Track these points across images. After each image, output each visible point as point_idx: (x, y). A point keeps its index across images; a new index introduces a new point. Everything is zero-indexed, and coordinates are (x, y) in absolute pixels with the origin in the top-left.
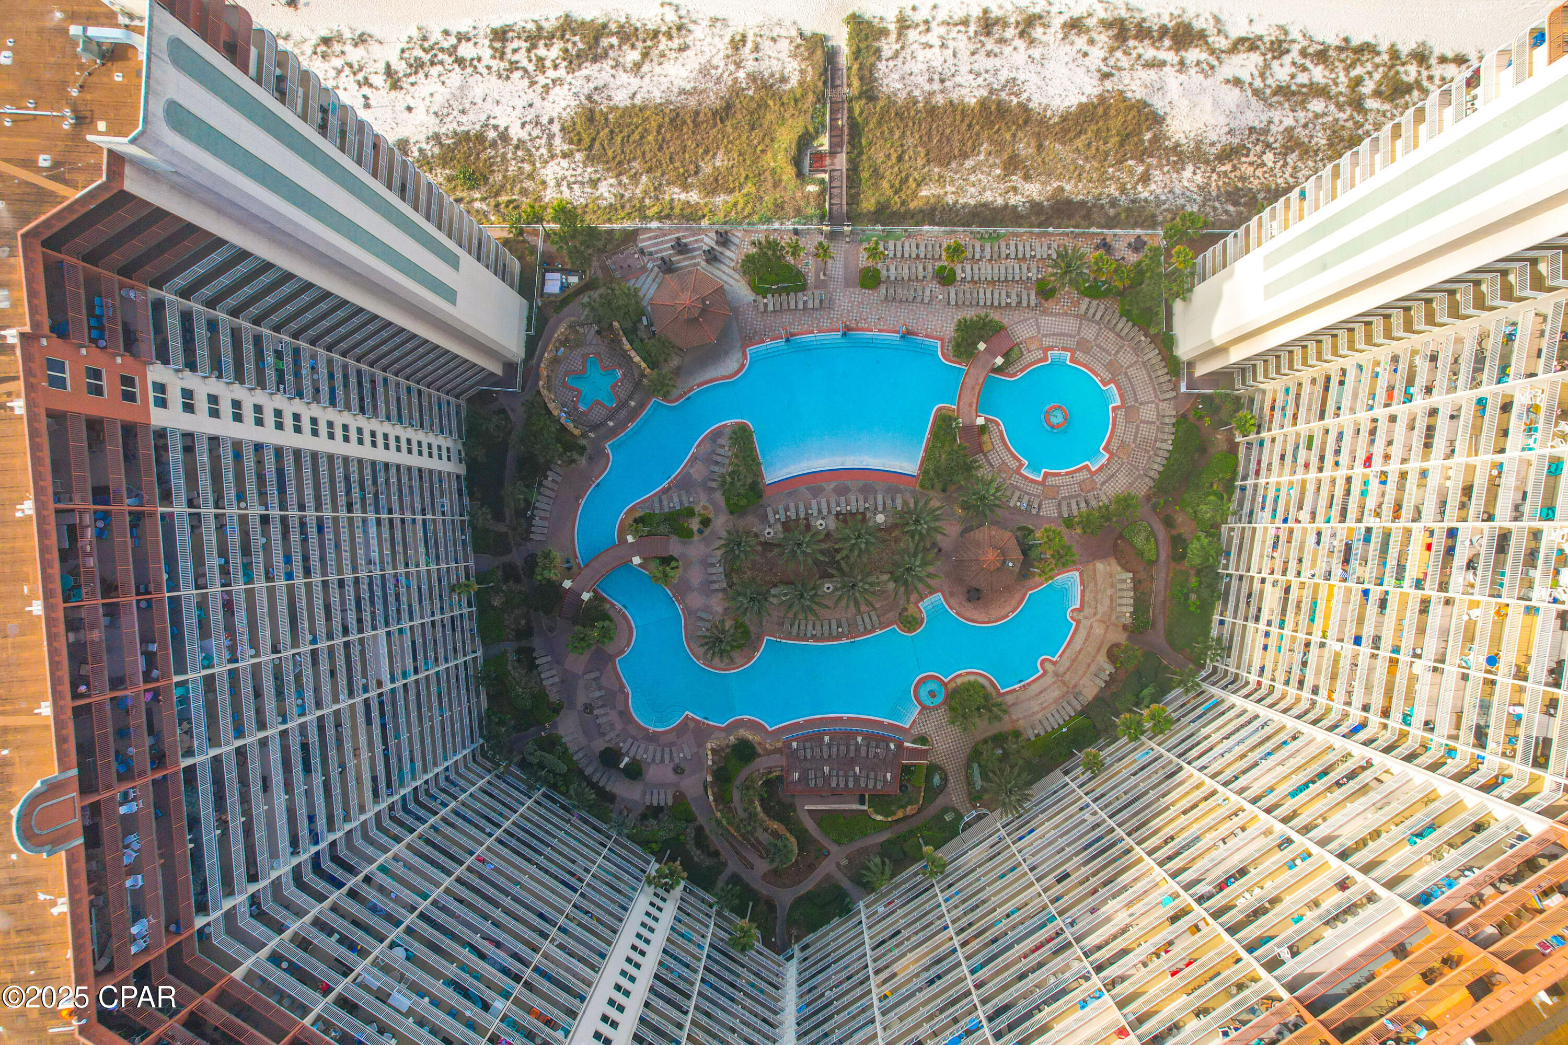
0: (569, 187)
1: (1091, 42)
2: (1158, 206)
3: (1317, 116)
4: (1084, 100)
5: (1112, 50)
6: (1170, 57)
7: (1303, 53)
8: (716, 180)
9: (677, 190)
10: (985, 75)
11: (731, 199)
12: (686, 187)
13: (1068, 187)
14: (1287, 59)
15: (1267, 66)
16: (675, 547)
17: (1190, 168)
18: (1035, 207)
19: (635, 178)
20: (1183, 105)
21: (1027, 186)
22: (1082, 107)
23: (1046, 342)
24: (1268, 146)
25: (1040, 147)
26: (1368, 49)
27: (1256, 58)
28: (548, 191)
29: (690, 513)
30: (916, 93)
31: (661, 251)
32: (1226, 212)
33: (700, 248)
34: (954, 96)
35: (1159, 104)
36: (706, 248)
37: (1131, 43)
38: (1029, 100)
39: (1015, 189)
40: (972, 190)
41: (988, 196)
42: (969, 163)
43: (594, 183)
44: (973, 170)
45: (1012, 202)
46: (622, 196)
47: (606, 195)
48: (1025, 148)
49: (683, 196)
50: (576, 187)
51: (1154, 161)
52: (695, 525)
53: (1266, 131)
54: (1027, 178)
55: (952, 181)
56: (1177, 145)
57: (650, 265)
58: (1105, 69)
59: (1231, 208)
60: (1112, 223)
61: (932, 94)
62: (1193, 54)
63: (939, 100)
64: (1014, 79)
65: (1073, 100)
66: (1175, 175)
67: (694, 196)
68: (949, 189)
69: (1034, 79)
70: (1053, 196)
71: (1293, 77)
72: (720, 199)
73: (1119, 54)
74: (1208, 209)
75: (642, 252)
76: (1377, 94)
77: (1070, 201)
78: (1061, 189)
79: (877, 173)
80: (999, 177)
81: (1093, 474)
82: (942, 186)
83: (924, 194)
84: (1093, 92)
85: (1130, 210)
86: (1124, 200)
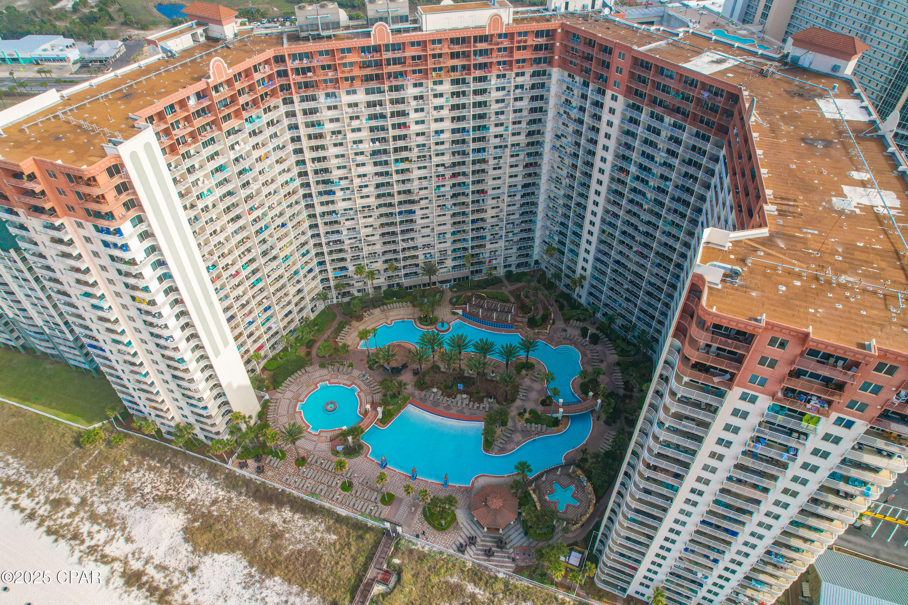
1: (185, 597)
2: (219, 484)
3: (107, 503)
4: (216, 555)
5: (177, 587)
6: (150, 570)
7: (83, 542)
8: (452, 593)
9: (480, 597)
10: (259, 597)
11: (449, 578)
12: (473, 596)
13: (257, 513)
14: (93, 543)
15: (106, 543)
16: (540, 409)
17: (189, 499)
18: (280, 506)
20: (166, 535)
21: (277, 521)
22: (219, 552)
23: (316, 438)
24: (143, 496)
25: (256, 541)
26: (49, 532)
27: (108, 550)
29: (527, 421)
30: (306, 598)
31: (502, 557)
32: (190, 468)
33: (477, 550)
34: (286, 586)
35: (179, 538)
36: (473, 547)
37: (163, 587)
38: (245, 567)
39: (284, 522)
40: (307, 530)
41: (300, 523)
42: (300, 546)
44: (300, 542)
45: (290, 514)
48: (265, 543)
49: (477, 591)
51: (204, 510)
52: (527, 415)
53: (138, 504)
54: (274, 526)
55: (314, 540)
56: (185, 513)
57: (511, 551)
58: (190, 575)
59: (186, 469)
60: (248, 483)
61: (298, 594)
62: (136, 565)
63: (295, 589)
64: (244, 588)
65: (222, 558)
66: (199, 498)
67: (470, 588)
68: (319, 535)
69: (233, 583)
70: (267, 510)
71: (99, 532)
72: (454, 580)
73: (176, 583)
74: (197, 472)
75: (514, 560)
76: (69, 504)
77: (261, 504)
78: (260, 513)
79: (354, 559)
80: (288, 532)
81: (329, 380)
82: (322, 539)
83: (334, 537)
84: (207, 560)
85: (234, 488)
86: (233, 495)
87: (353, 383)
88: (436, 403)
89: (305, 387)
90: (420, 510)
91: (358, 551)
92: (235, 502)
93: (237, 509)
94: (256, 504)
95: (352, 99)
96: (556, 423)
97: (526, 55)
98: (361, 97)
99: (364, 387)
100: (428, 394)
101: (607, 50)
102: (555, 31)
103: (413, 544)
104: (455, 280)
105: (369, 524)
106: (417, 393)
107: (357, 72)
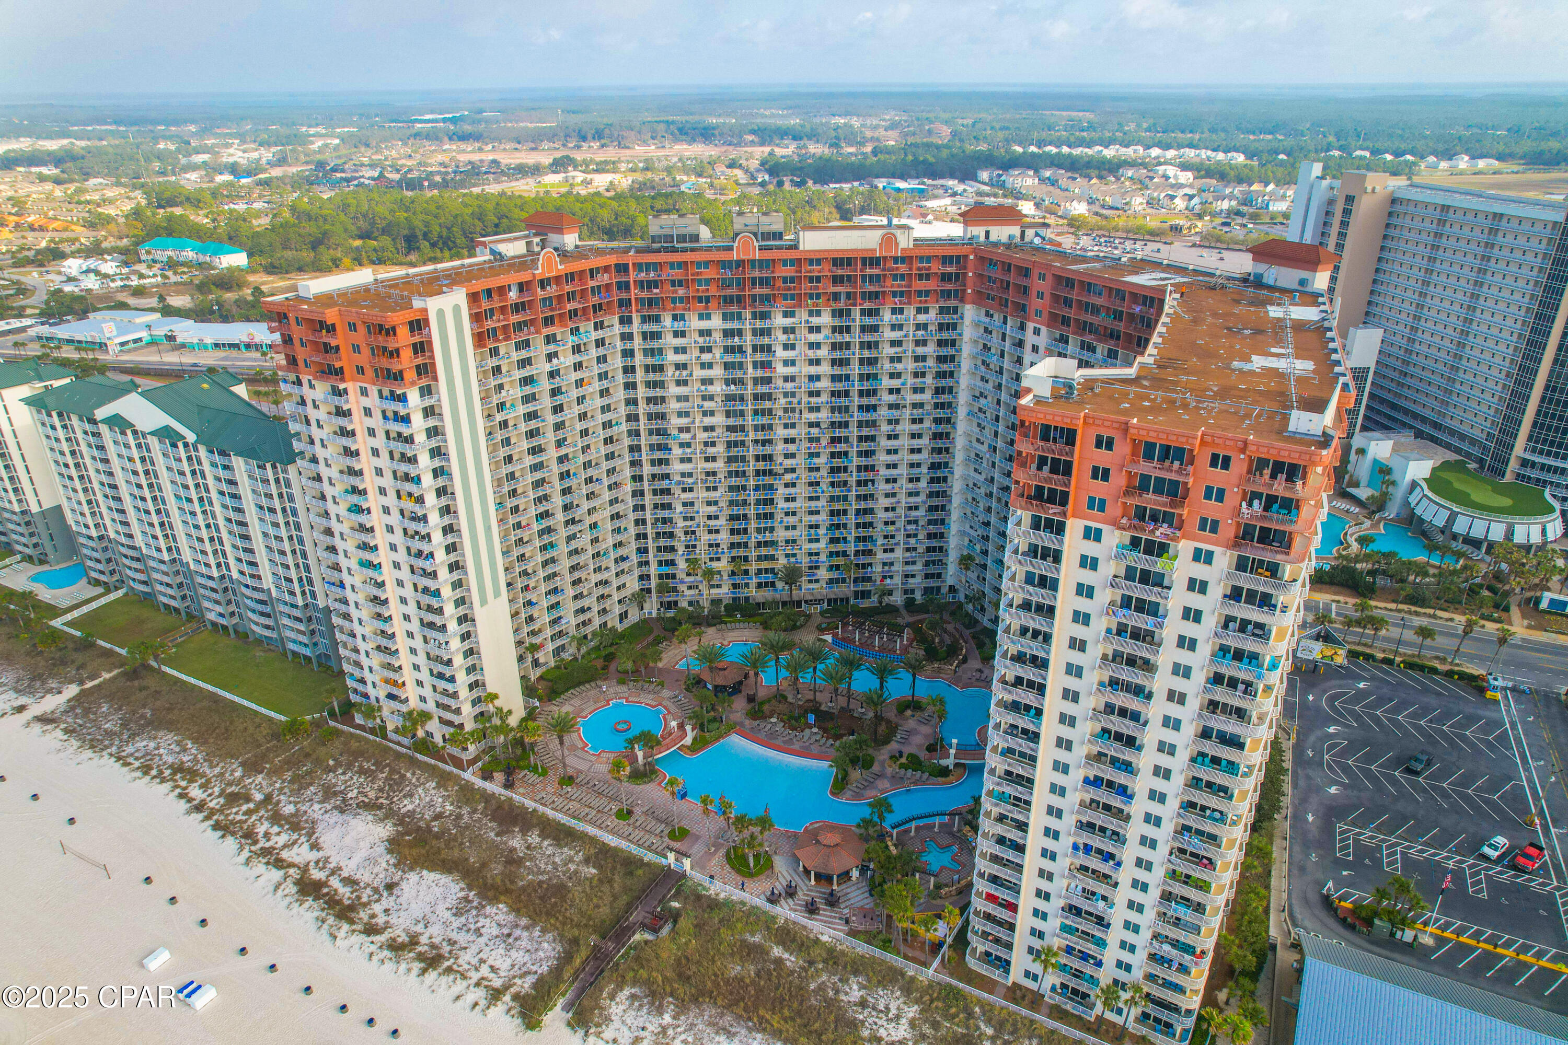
0: (887, 1009)
1: (373, 916)
2: (449, 797)
3: (296, 803)
4: (425, 872)
5: (365, 905)
6: (335, 882)
7: (256, 842)
8: (748, 954)
9: (788, 964)
10: (472, 927)
11: (746, 936)
12: (779, 962)
13: (492, 834)
14: (268, 845)
15: (285, 846)
16: (923, 755)
17: (403, 811)
18: (526, 829)
19: (821, 988)
20: (364, 845)
21: (518, 846)
22: (431, 870)
24: (344, 800)
25: (484, 865)
26: (216, 827)
27: (285, 854)
28: (911, 1015)
29: (902, 766)
30: (537, 933)
31: (831, 917)
32: (414, 774)
33: (795, 904)
34: (511, 917)
35: (381, 849)
36: (790, 901)
37: (347, 902)
38: (462, 889)
39: (528, 848)
40: (557, 859)
41: (550, 851)
42: (543, 878)
43: (863, 1004)
44: (544, 872)
45: (538, 839)
46: (841, 980)
47: (855, 987)
48: (496, 869)
49: (786, 956)
50: (881, 1007)
51: (422, 824)
52: (903, 760)
53: (336, 808)
54: (513, 850)
55: (565, 873)
56: (395, 825)
57: (846, 911)
58: (385, 894)
59: (409, 775)
60: (487, 798)
61: (526, 928)
62: (317, 874)
63: (524, 921)
64: (455, 915)
65: (432, 877)
66: (418, 810)
67: (777, 951)
68: (572, 867)
69: (441, 909)
70: (507, 832)
71: (278, 834)
72: (757, 939)
73: (365, 899)
74: (422, 780)
75: (847, 922)
76: (248, 799)
77: (500, 824)
78: (497, 835)
79: (615, 897)
80: (531, 860)
81: (627, 698)
82: (576, 872)
83: (594, 871)
84: (413, 877)
85: (468, 802)
86: (465, 811)
87: (660, 704)
88: (772, 735)
89: (591, 702)
90: (722, 852)
91: (626, 890)
92: (466, 818)
93: (467, 827)
94: (493, 824)
95: (704, 325)
96: (944, 772)
97: (931, 285)
98: (716, 322)
99: (673, 708)
100: (762, 725)
101: (1025, 272)
102: (966, 257)
103: (704, 888)
104: (829, 601)
105: (646, 859)
106: (747, 722)
107: (713, 291)
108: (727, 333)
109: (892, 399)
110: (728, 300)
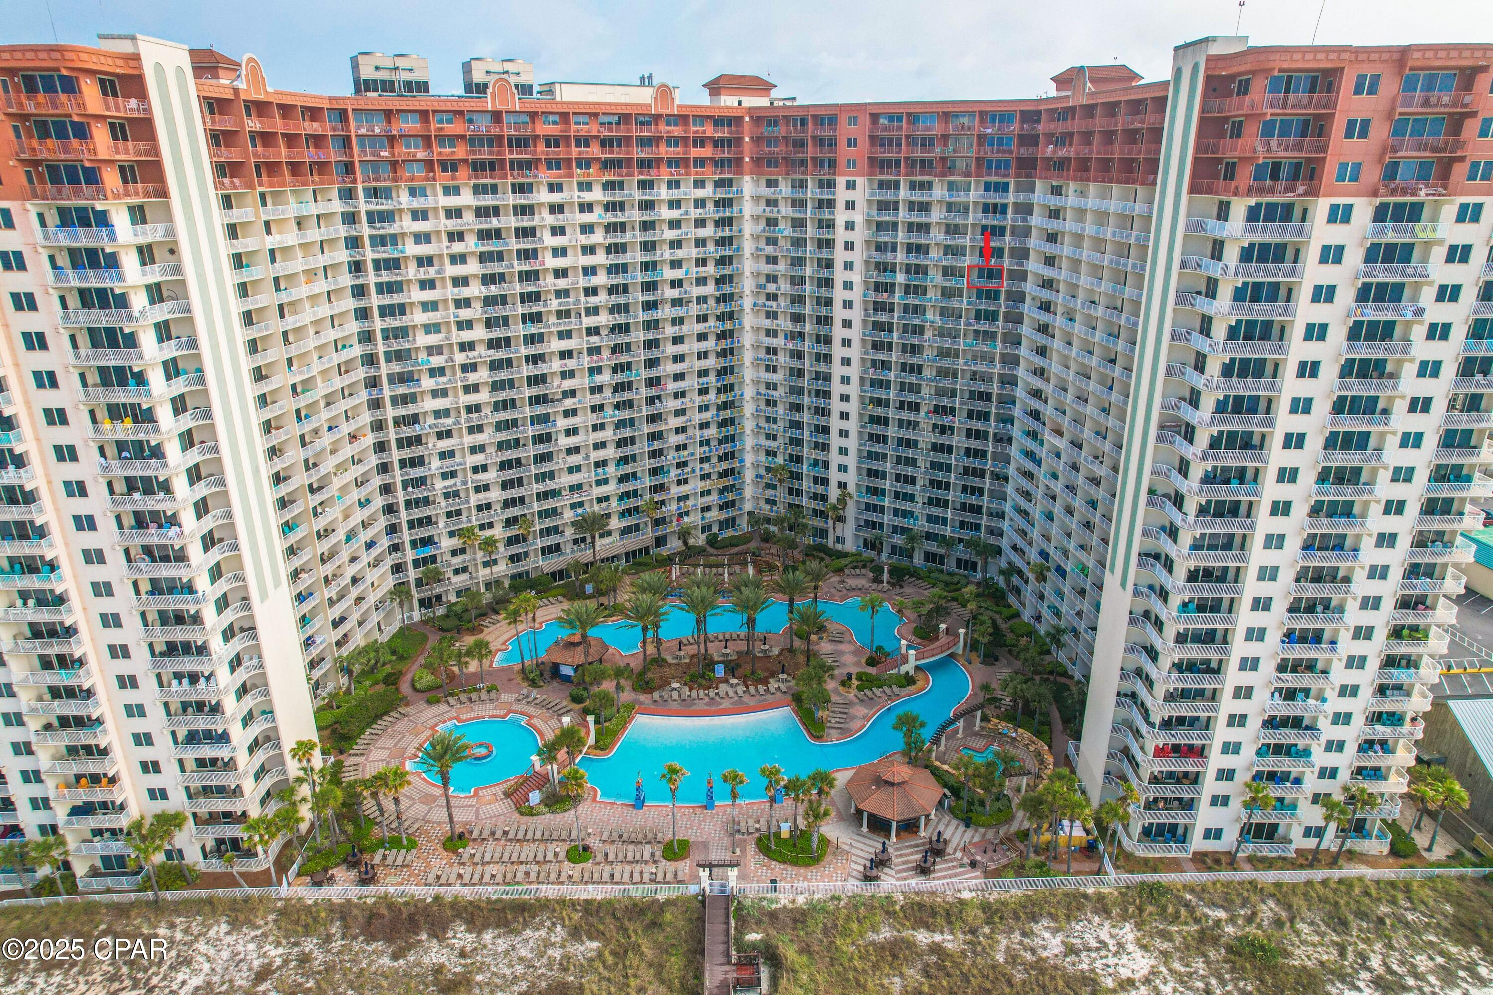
0: (1104, 944)
2: (265, 935)
8: (895, 957)
9: (949, 946)
11: (871, 936)
12: (936, 949)
13: (385, 961)
16: (870, 670)
18: (438, 930)
19: (1013, 958)
21: (443, 959)
23: (473, 801)
28: (1131, 937)
29: (861, 688)
31: (949, 868)
32: (172, 926)
33: (898, 872)
39: (463, 954)
40: (523, 953)
41: (502, 945)
43: (1071, 950)
44: (515, 979)
45: (471, 937)
46: (1024, 934)
47: (1047, 935)
49: (938, 938)
50: (1094, 944)
54: (439, 970)
55: (550, 966)
57: (959, 853)
60: (340, 910)
66: (216, 979)
67: (923, 937)
68: (556, 953)
70: (410, 947)
72: (885, 934)
74: (195, 930)
75: (973, 865)
77: (389, 940)
78: (395, 957)
79: (659, 968)
80: (480, 970)
81: (458, 719)
82: (567, 957)
83: (595, 945)
85: (307, 931)
86: (309, 945)
87: (510, 712)
88: (688, 702)
89: (408, 738)
90: (752, 849)
91: (664, 950)
92: (319, 958)
93: (330, 968)
94: (379, 945)
95: (453, 201)
96: (909, 680)
97: (707, 152)
98: (466, 199)
99: (534, 712)
100: (666, 695)
101: (828, 120)
102: (742, 118)
103: (771, 901)
104: (627, 554)
105: (661, 897)
106: (642, 697)
107: (460, 152)
108: (481, 212)
109: (675, 293)
110: (478, 167)
